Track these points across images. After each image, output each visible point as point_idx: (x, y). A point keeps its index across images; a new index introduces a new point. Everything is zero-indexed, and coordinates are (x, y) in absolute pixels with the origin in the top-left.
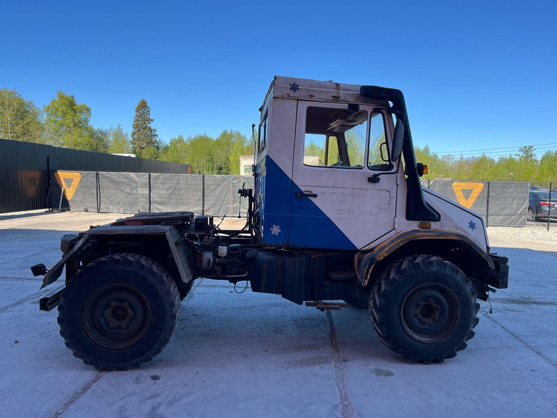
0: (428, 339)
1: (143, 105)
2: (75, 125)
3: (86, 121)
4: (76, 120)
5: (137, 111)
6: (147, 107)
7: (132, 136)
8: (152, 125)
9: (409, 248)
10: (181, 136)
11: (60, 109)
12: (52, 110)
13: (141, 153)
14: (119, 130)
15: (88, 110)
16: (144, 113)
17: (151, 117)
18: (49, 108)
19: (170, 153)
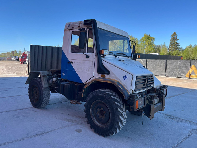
0: (100, 125)
1: (175, 34)
2: (149, 44)
3: (153, 43)
4: (149, 43)
5: (172, 37)
6: (176, 35)
7: (169, 46)
8: (178, 42)
9: (96, 85)
10: (191, 45)
11: (145, 39)
12: (142, 40)
13: (172, 53)
14: (164, 45)
15: (154, 39)
16: (175, 37)
17: (177, 39)
18: (141, 40)
19: (185, 52)
